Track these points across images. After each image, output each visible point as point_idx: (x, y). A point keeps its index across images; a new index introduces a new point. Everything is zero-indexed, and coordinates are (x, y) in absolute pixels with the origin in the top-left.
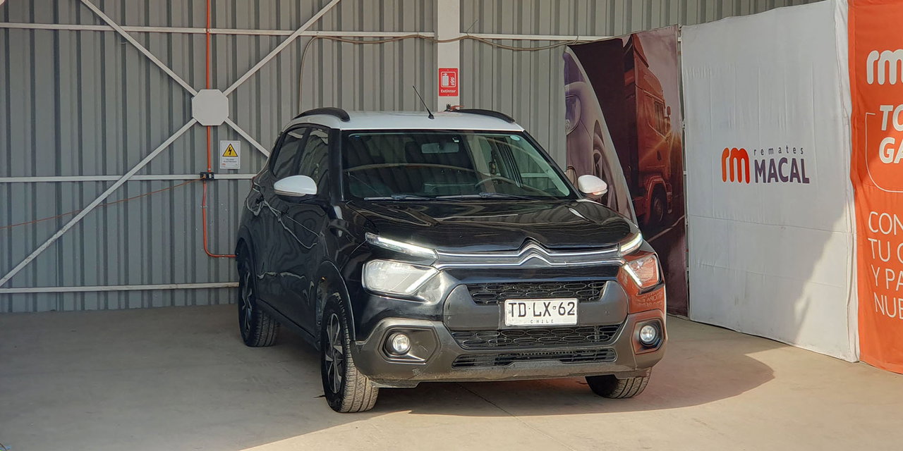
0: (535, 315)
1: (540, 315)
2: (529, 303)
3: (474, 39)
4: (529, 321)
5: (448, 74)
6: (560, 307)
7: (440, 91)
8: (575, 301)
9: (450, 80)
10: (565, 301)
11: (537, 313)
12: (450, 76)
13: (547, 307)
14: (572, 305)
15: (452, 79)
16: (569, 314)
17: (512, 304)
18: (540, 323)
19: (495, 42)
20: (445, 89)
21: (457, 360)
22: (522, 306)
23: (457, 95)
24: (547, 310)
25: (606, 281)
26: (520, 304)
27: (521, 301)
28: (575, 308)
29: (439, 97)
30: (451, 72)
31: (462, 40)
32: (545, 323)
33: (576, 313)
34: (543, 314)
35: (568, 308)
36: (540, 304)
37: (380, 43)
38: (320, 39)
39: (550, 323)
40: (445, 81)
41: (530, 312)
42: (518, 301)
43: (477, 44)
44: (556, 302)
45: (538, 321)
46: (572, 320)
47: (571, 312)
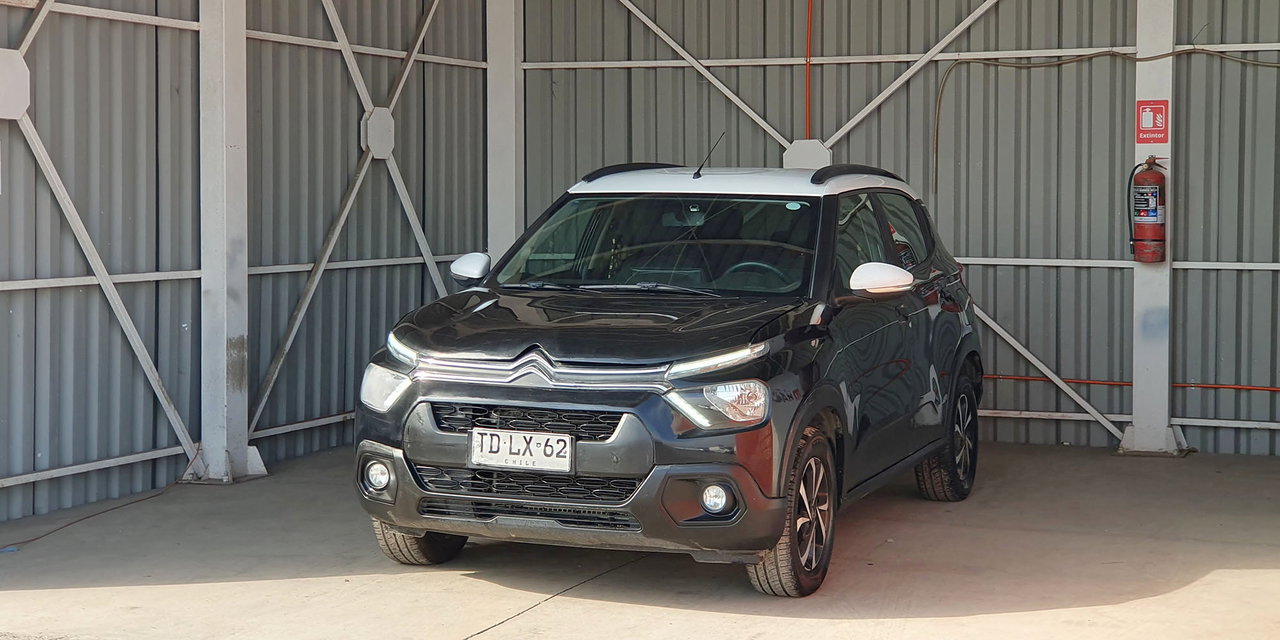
0: (511, 453)
1: (518, 454)
2: (504, 434)
3: (1210, 54)
4: (502, 460)
5: (1152, 110)
6: (546, 445)
7: (1138, 135)
8: (567, 438)
9: (1155, 118)
10: (554, 438)
11: (514, 450)
12: (1155, 112)
13: (528, 443)
14: (562, 444)
15: (1159, 117)
16: (558, 455)
17: (482, 434)
18: (517, 465)
19: (1250, 57)
20: (1146, 132)
21: (426, 504)
22: (495, 438)
23: (1167, 142)
24: (528, 447)
25: (622, 413)
26: (492, 435)
27: (492, 431)
28: (568, 449)
29: (1136, 144)
30: (1157, 106)
31: (1177, 56)
32: (524, 466)
33: (568, 455)
34: (522, 452)
35: (558, 447)
36: (519, 437)
37: (1059, 65)
38: (968, 62)
39: (530, 466)
40: (1147, 119)
41: (505, 447)
42: (489, 431)
43: (1217, 62)
44: (540, 437)
45: (514, 462)
46: (563, 465)
47: (562, 454)
